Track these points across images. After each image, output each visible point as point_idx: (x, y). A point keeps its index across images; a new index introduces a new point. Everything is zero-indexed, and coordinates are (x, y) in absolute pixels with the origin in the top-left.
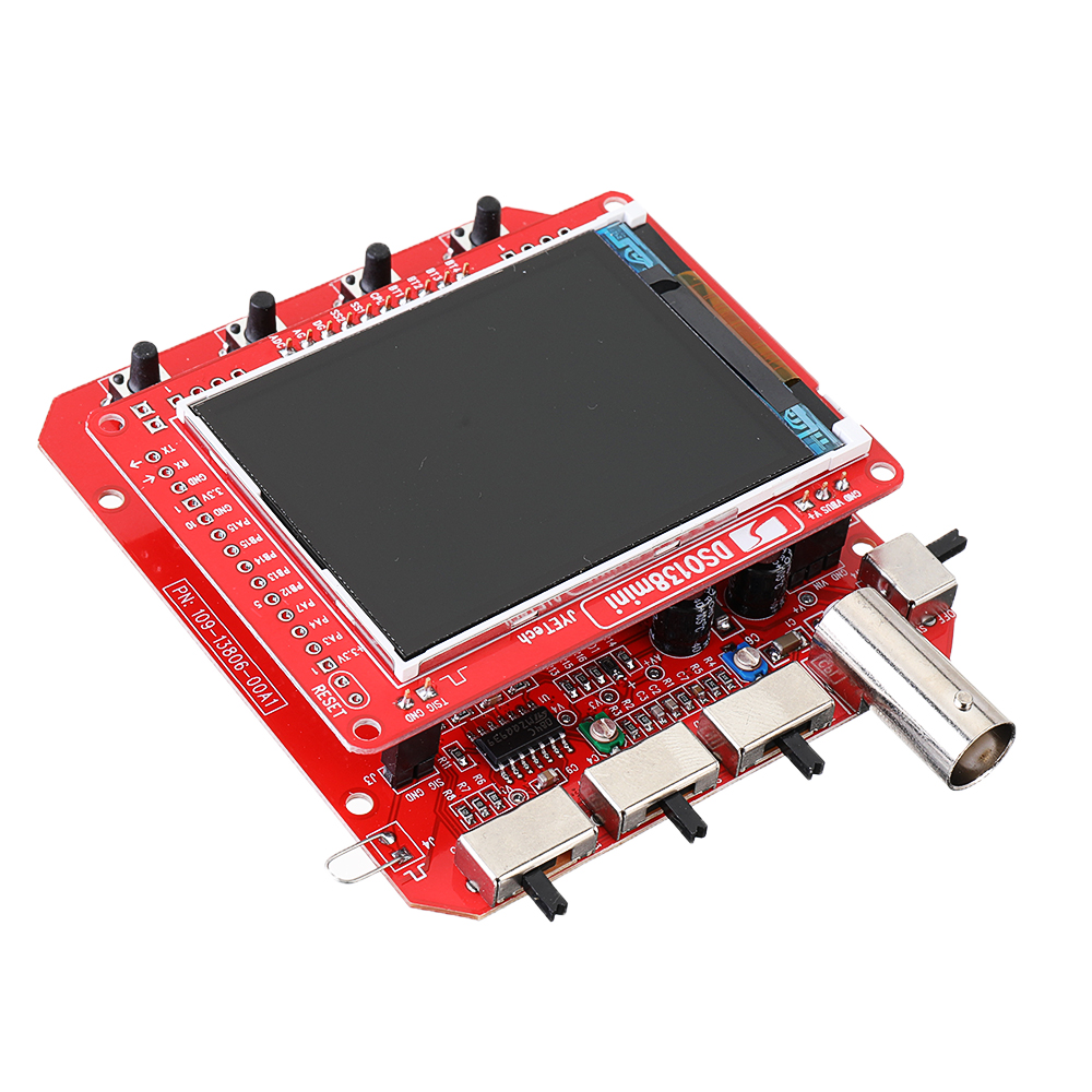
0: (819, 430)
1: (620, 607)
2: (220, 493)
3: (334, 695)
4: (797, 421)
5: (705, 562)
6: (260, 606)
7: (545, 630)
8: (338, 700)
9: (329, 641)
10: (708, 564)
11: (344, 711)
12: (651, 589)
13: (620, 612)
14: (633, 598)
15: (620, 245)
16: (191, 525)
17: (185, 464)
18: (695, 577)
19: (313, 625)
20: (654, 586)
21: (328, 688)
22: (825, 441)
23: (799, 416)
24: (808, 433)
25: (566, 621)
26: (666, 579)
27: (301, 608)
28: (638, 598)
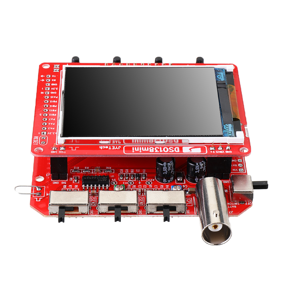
0: (231, 132)
2: (57, 89)
3: (38, 140)
4: (227, 127)
5: (169, 150)
6: (41, 115)
7: (109, 148)
8: (38, 141)
9: (50, 129)
11: (37, 144)
12: (148, 150)
13: (133, 152)
14: (140, 150)
15: (219, 73)
16: (42, 92)
17: (55, 80)
18: (163, 152)
19: (49, 124)
20: (149, 150)
21: (39, 138)
22: (231, 135)
23: (229, 126)
24: (228, 131)
25: (117, 148)
26: (154, 150)
27: (51, 119)
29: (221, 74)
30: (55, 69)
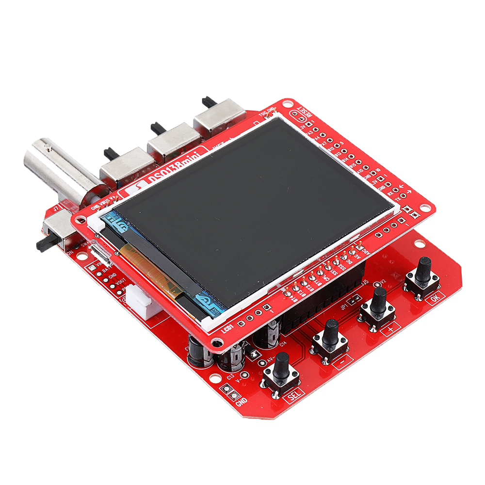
1: (195, 154)
3: (303, 114)
4: (122, 226)
6: (341, 142)
8: (301, 112)
9: (310, 132)
10: (159, 174)
11: (298, 109)
14: (190, 158)
15: (213, 305)
16: (378, 170)
17: (389, 194)
18: (164, 168)
19: (318, 137)
20: (181, 163)
21: (306, 116)
22: (109, 218)
24: (117, 221)
26: (177, 166)
27: (324, 143)
28: (188, 158)
29: (209, 305)
30: (410, 209)
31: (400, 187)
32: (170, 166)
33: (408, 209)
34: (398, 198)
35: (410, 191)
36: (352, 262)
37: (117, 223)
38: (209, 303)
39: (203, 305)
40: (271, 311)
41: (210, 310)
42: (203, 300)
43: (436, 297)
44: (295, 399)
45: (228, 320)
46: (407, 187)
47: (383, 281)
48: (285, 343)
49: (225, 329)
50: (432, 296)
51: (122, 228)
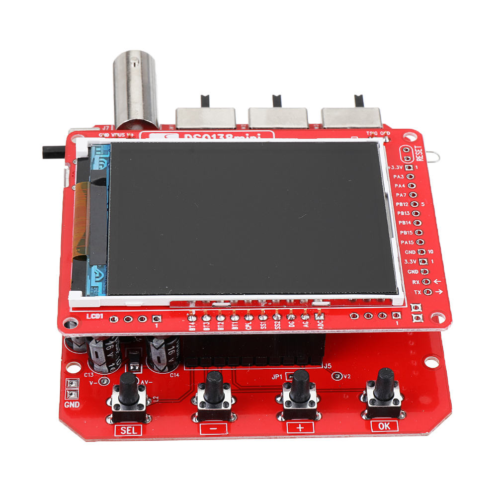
0: (95, 154)
1: (257, 136)
2: (406, 260)
3: (415, 155)
4: (102, 163)
6: (422, 203)
8: (414, 152)
9: (401, 177)
10: (200, 136)
11: (415, 147)
15: (99, 284)
16: (431, 252)
17: (414, 282)
19: (404, 186)
20: (233, 138)
21: (416, 158)
22: (97, 149)
23: (98, 164)
24: (102, 156)
26: (225, 138)
27: (404, 195)
29: (96, 282)
30: (420, 310)
31: (435, 281)
32: (219, 135)
33: (416, 308)
34: (419, 292)
35: (441, 292)
36: (294, 326)
37: (100, 158)
38: (98, 279)
39: (90, 278)
40: (157, 324)
41: (91, 287)
42: (96, 273)
43: (387, 426)
44: (126, 434)
45: (102, 308)
46: (443, 286)
47: (347, 377)
48: (178, 375)
49: (92, 315)
50: (384, 423)
51: (100, 165)
